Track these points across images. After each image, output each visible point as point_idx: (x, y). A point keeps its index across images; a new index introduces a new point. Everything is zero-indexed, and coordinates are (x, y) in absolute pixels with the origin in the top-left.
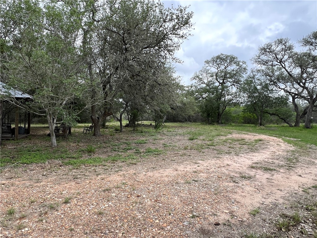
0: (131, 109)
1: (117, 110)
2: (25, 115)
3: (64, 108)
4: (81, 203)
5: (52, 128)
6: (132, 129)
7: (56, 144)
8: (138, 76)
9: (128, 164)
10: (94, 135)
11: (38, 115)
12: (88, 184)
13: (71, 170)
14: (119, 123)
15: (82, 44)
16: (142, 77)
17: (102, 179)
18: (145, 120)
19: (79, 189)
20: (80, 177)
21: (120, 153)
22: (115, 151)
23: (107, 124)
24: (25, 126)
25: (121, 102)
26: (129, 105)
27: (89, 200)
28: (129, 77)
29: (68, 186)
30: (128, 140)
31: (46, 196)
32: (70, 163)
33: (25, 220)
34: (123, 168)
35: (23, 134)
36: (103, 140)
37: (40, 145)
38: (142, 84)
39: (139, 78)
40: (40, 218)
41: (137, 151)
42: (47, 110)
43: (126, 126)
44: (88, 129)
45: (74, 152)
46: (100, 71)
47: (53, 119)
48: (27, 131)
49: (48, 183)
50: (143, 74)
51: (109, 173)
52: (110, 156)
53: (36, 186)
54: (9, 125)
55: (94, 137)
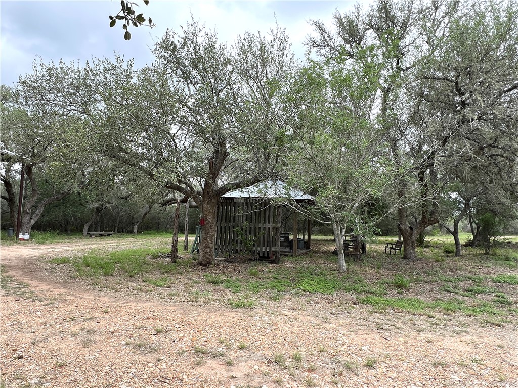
0: (477, 211)
1: (448, 214)
2: (304, 223)
3: (356, 213)
4: (394, 375)
5: (340, 243)
6: (482, 252)
7: (345, 268)
8: (494, 147)
9: (481, 323)
10: (405, 257)
11: (319, 222)
12: (402, 344)
13: (371, 313)
14: (451, 239)
15: (380, 112)
16: (502, 148)
17: (429, 342)
18: (512, 234)
19: (388, 349)
20: (388, 327)
21: (460, 298)
22: (448, 291)
23: (427, 239)
24: (304, 238)
25: (456, 199)
26: (473, 203)
27: (407, 374)
28: (471, 153)
29: (370, 340)
30: (475, 272)
31: (339, 347)
32: (368, 300)
33: (315, 375)
34: (469, 329)
35: (302, 249)
36: (423, 268)
37: (323, 266)
38: (502, 161)
39: (494, 151)
40: (334, 379)
41: (501, 299)
42: (333, 215)
43: (466, 245)
44: (394, 246)
45: (373, 283)
46: (412, 149)
47: (342, 229)
48: (307, 245)
49: (340, 328)
50: (504, 142)
51: (440, 332)
52: (439, 300)
53: (324, 328)
54: (287, 236)
55: (404, 261)
